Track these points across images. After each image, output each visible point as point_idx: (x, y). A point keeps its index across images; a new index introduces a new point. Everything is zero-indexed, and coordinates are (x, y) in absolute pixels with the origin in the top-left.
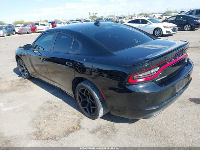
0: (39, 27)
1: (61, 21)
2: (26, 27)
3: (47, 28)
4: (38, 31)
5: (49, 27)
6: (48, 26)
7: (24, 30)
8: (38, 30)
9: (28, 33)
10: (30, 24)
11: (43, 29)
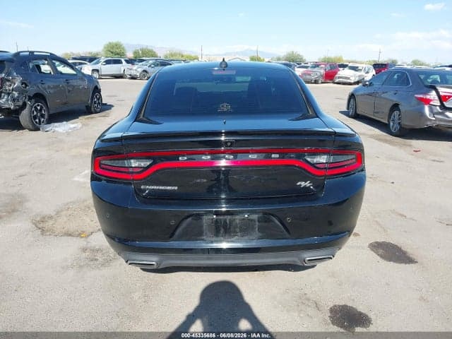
0: (343, 73)
1: (399, 63)
2: (316, 69)
3: (359, 76)
4: (337, 80)
5: (366, 75)
6: (362, 73)
7: (310, 75)
8: (339, 78)
9: (316, 82)
10: (325, 65)
11: (349, 78)
